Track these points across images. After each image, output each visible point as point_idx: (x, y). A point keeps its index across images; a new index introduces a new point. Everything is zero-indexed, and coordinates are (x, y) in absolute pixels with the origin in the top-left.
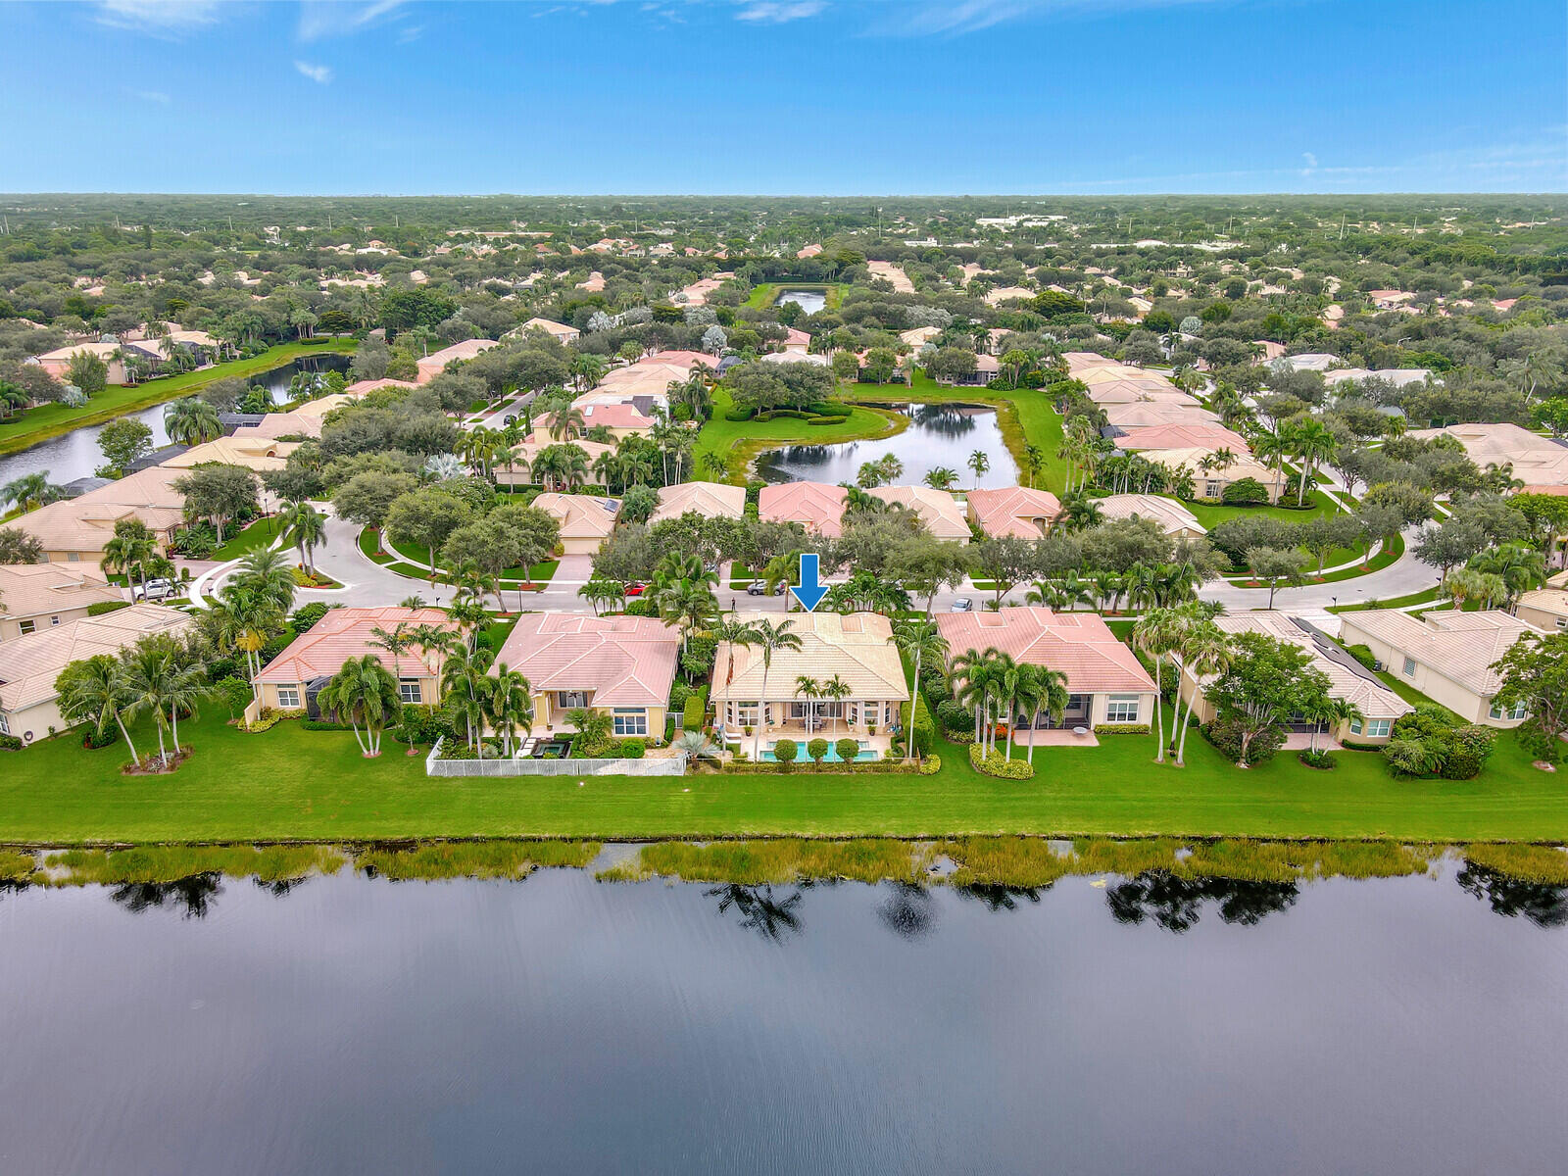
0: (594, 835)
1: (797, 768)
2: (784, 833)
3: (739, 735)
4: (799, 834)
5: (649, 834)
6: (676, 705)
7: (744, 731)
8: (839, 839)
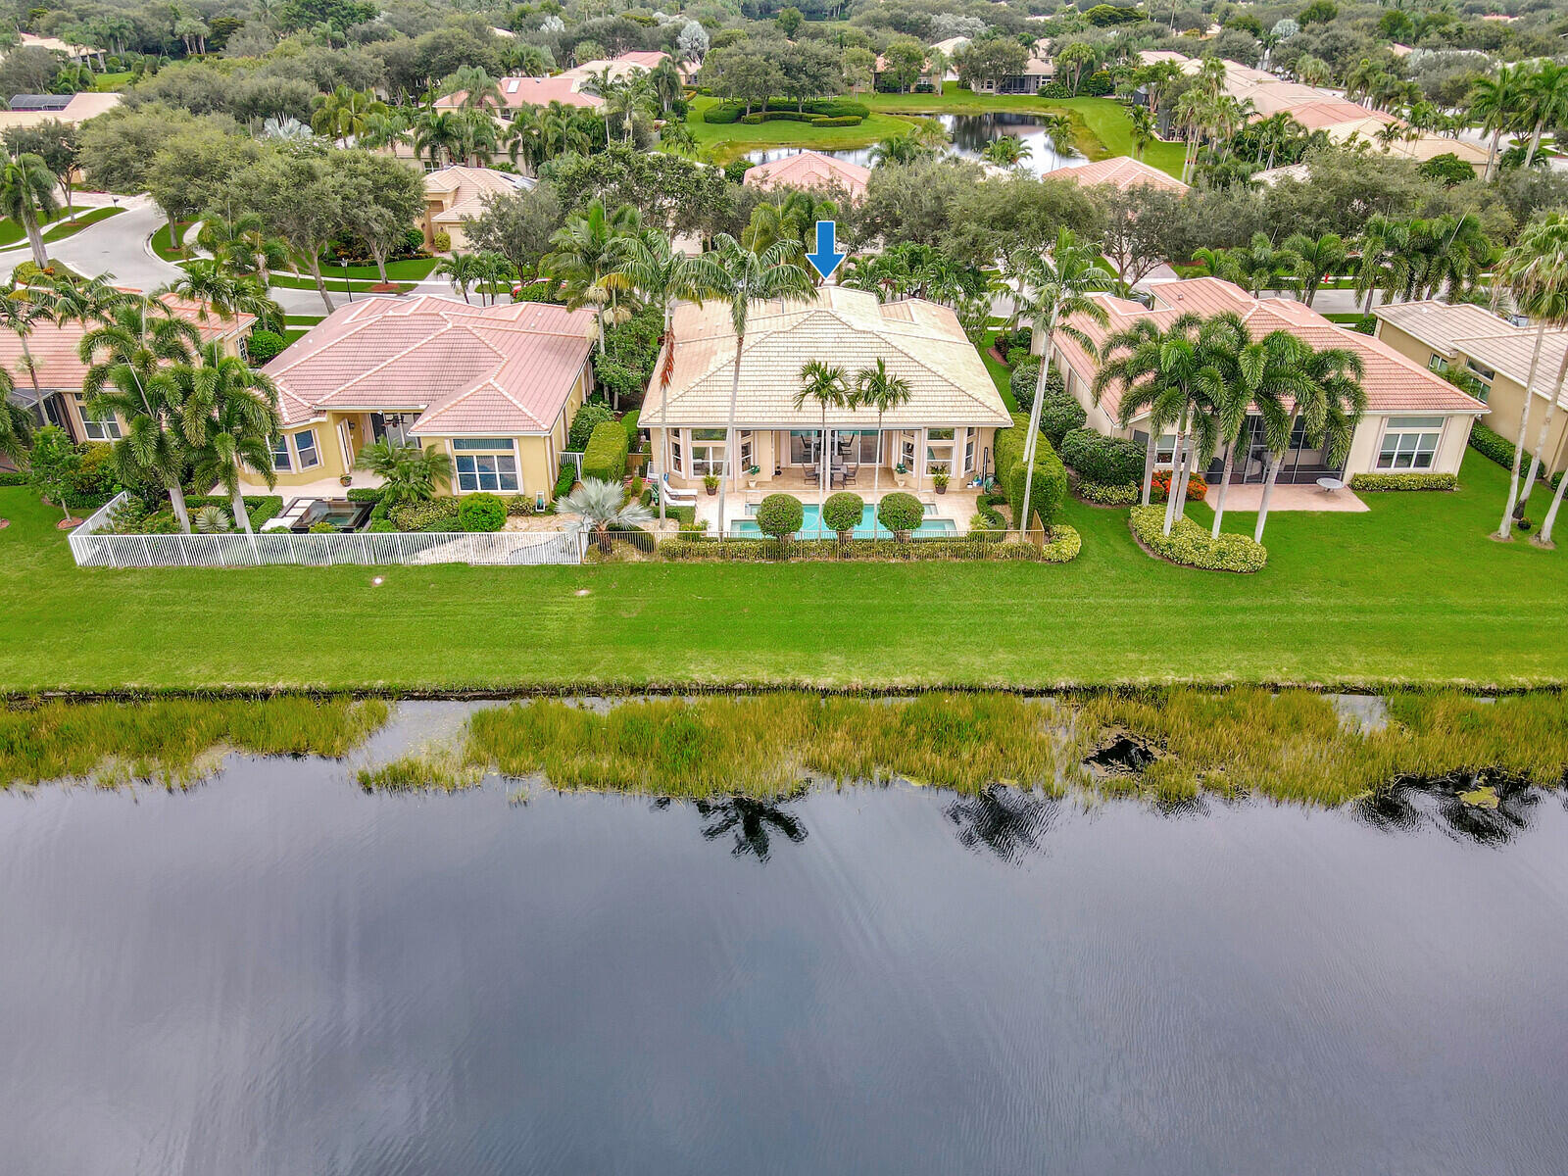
0: (380, 683)
1: (803, 549)
2: (777, 680)
3: (694, 492)
4: (807, 680)
5: (495, 680)
6: (578, 439)
7: (703, 486)
8: (892, 692)
